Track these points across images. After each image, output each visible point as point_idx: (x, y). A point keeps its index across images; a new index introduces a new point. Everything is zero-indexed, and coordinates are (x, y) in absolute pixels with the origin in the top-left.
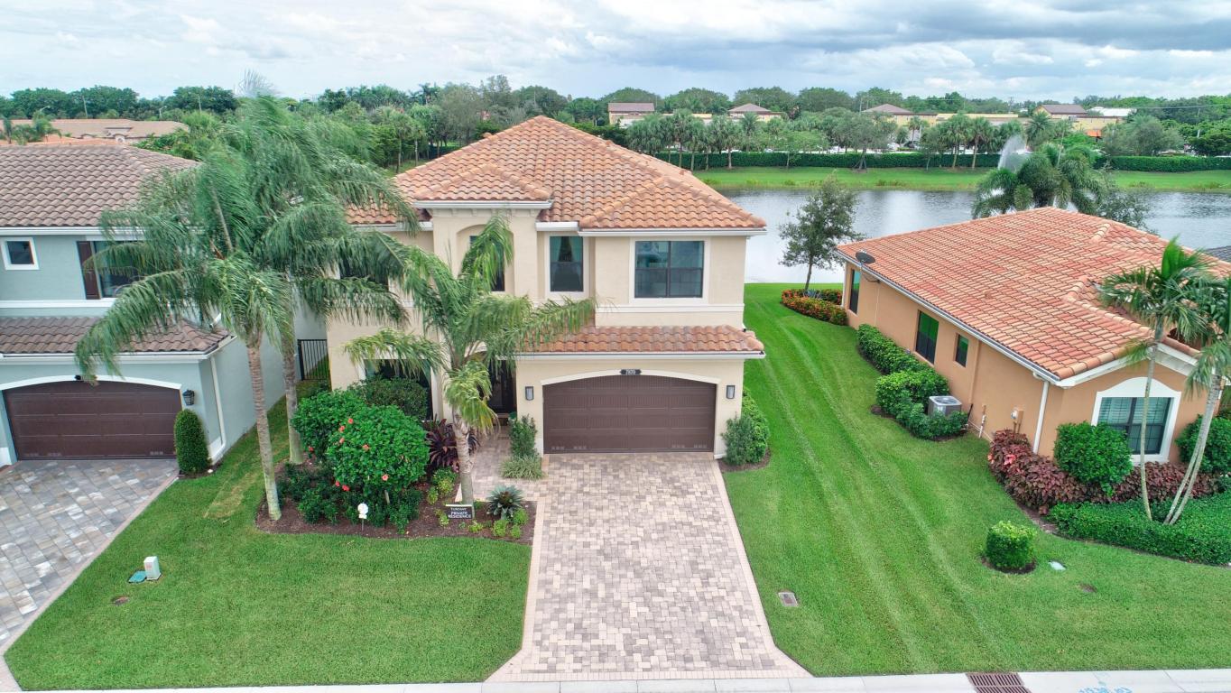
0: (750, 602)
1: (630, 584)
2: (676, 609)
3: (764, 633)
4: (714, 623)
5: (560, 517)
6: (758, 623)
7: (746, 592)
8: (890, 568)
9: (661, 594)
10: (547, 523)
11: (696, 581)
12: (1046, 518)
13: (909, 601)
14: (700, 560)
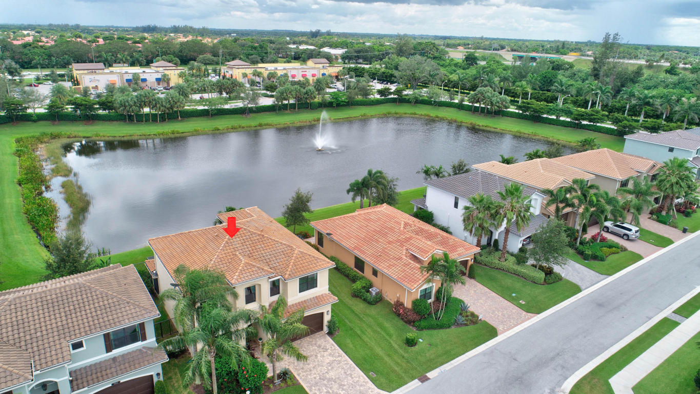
0: (365, 379)
1: (335, 386)
2: (351, 388)
3: (373, 386)
4: (361, 388)
5: (300, 371)
6: (371, 384)
7: (362, 376)
8: (389, 356)
9: (344, 385)
10: (299, 375)
11: (349, 378)
12: (413, 326)
13: (397, 363)
14: (346, 371)
